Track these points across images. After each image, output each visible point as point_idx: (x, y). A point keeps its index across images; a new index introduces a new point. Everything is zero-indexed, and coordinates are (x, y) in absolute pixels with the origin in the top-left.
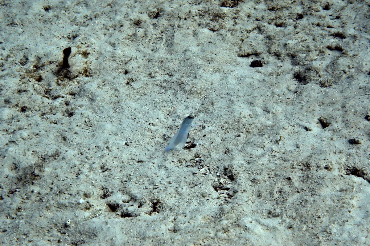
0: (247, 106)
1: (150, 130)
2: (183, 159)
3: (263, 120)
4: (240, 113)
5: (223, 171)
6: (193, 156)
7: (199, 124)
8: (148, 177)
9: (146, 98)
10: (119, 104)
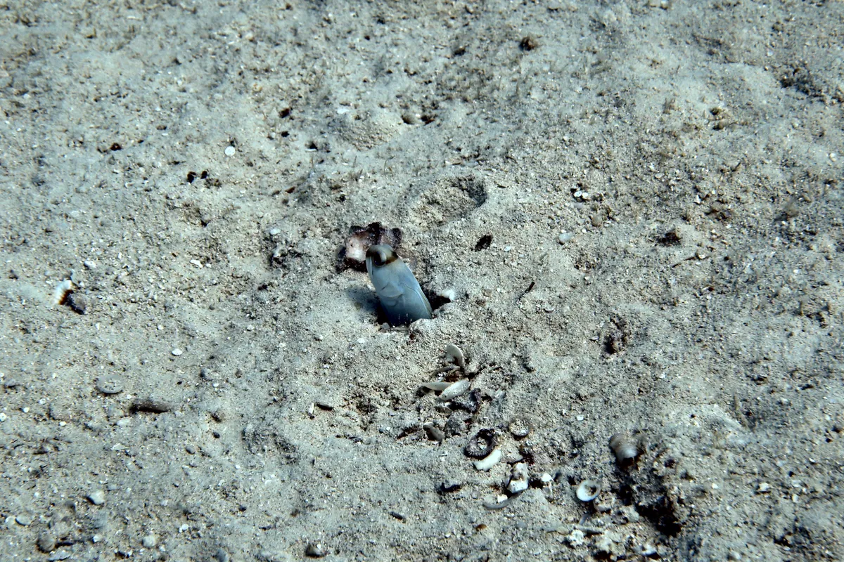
0: (695, 58)
1: (195, 214)
2: (377, 386)
3: (789, 141)
4: (667, 107)
5: (610, 470)
6: (432, 368)
7: (453, 173)
8: (186, 513)
9: (172, 22)
10: (34, 65)
